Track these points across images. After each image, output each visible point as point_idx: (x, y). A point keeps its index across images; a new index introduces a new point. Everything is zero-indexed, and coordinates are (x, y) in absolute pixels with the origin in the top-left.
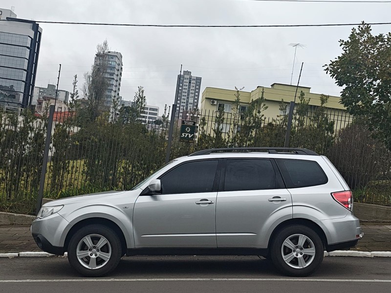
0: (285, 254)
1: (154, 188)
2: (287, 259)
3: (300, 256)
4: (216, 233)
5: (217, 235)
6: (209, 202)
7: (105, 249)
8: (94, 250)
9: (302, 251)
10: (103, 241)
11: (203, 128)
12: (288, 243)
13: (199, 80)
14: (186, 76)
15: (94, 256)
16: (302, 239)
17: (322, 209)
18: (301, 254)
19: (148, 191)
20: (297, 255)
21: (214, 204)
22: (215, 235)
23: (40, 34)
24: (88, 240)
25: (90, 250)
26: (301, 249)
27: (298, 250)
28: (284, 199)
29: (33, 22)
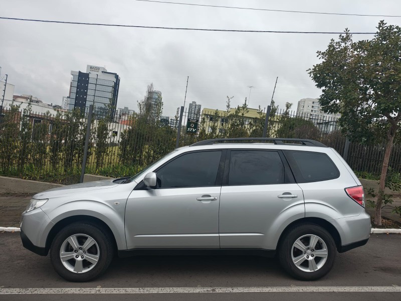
0: (295, 256)
1: (149, 182)
2: (297, 261)
3: (311, 258)
4: (219, 233)
5: (221, 235)
6: (212, 198)
7: (92, 250)
8: (81, 251)
9: (314, 253)
10: (90, 242)
11: (203, 125)
12: (298, 244)
13: (200, 106)
14: (194, 104)
15: (80, 259)
16: (314, 240)
17: (335, 207)
18: (312, 256)
19: (142, 185)
20: (308, 257)
21: (218, 201)
22: (217, 235)
23: (119, 80)
24: (73, 240)
25: (76, 251)
26: (313, 250)
27: (309, 251)
28: (296, 195)
29: (116, 74)
